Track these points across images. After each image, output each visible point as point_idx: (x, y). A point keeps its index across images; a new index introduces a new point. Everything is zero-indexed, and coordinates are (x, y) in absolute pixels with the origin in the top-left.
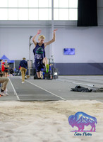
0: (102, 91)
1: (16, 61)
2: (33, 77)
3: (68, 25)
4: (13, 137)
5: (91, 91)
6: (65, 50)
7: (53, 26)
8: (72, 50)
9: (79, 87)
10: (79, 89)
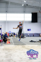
2: (18, 37)
3: (29, 22)
4: (12, 57)
5: (35, 42)
10: (32, 41)
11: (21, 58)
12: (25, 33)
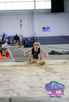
0: (68, 54)
1: (12, 36)
2: (23, 46)
3: (44, 12)
4: (11, 85)
5: (61, 54)
6: (44, 28)
7: (35, 13)
8: (48, 28)
9: (53, 52)
10: (53, 53)
11: (31, 87)
12: (37, 36)
